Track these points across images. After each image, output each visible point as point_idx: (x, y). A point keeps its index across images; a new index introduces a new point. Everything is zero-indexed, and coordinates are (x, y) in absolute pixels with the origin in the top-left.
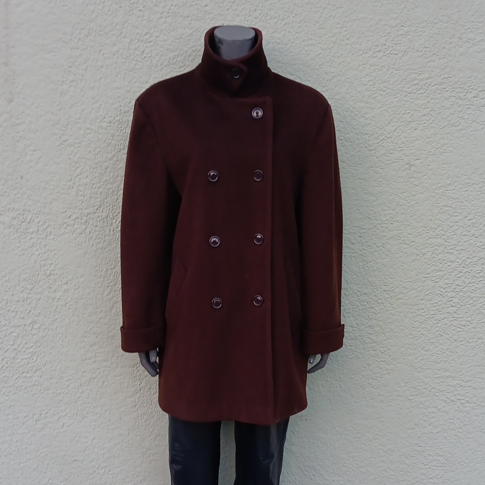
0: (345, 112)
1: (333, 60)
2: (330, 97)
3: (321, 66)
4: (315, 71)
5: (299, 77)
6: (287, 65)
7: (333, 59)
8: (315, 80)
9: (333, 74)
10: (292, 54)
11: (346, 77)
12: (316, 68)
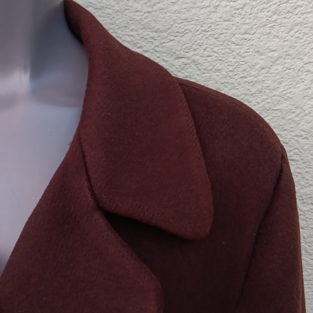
0: (300, 139)
1: (275, 21)
2: (267, 106)
3: (246, 36)
4: (233, 46)
5: (193, 61)
6: (165, 34)
7: (275, 17)
8: (231, 68)
9: (275, 54)
10: (176, 7)
11: (306, 59)
12: (233, 39)
